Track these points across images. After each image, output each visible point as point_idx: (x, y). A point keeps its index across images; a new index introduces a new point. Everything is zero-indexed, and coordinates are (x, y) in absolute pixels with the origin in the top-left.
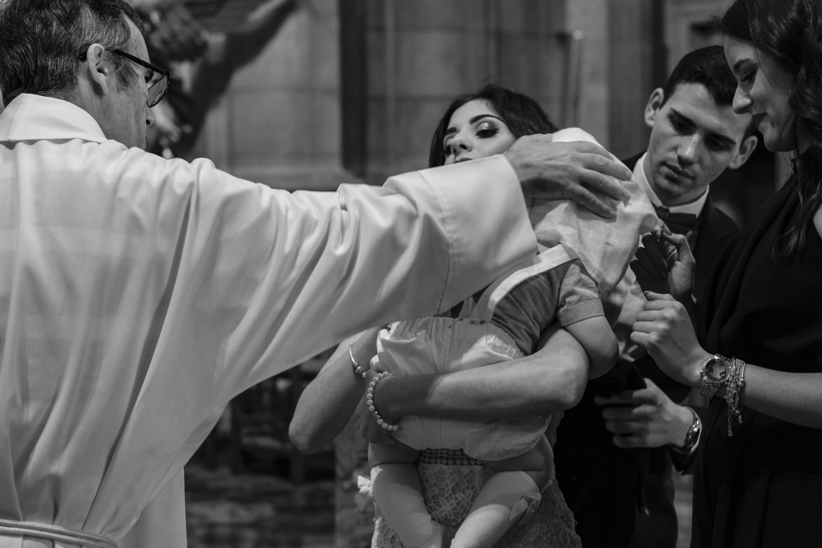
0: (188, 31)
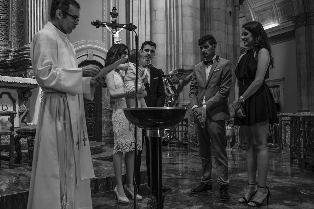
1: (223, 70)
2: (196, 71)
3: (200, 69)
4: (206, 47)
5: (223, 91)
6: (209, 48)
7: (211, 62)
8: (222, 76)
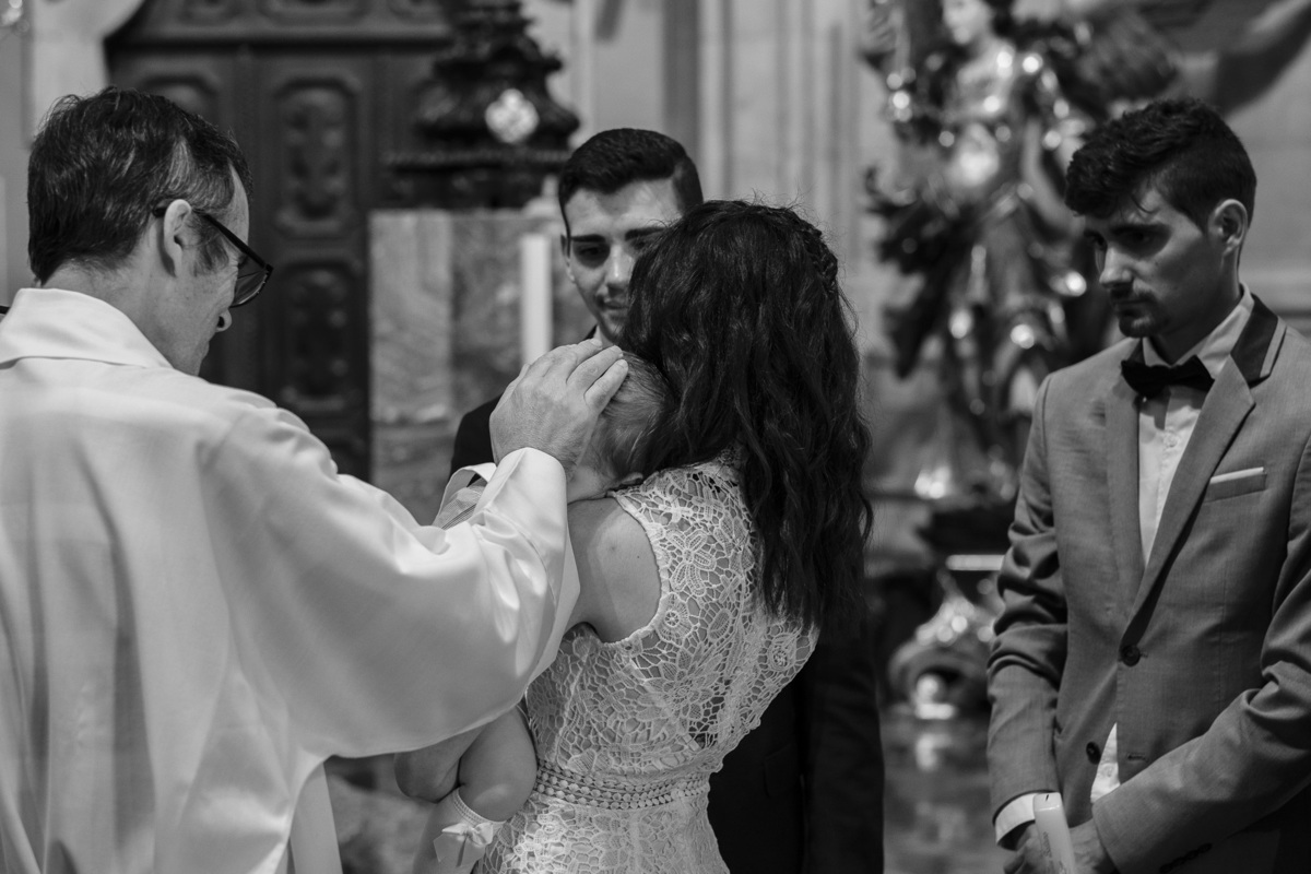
0: (1145, 53)
1: (1297, 486)
2: (1054, 436)
3: (1086, 423)
4: (1141, 239)
5: (1282, 699)
6: (1168, 250)
7: (1196, 381)
8: (1288, 537)
